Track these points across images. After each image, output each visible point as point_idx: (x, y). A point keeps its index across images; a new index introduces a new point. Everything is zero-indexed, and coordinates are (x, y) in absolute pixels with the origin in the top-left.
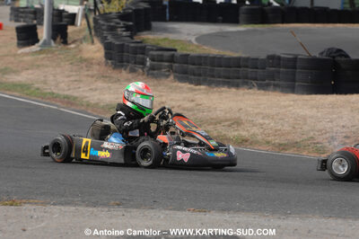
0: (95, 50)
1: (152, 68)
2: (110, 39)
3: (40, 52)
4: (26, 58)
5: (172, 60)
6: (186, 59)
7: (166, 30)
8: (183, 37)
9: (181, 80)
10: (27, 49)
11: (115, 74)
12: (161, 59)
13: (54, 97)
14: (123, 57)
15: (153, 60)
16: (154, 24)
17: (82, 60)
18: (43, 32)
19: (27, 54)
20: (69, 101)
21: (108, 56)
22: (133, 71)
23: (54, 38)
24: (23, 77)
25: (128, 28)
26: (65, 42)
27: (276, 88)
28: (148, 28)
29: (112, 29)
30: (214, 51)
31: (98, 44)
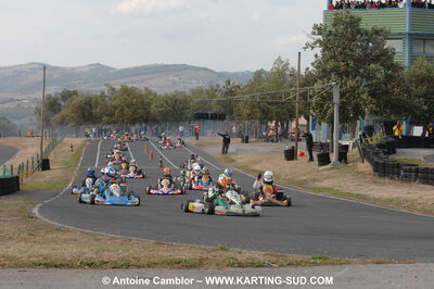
0: (366, 167)
1: (405, 176)
2: (376, 159)
3: (332, 168)
4: (325, 172)
5: (417, 171)
7: (404, 153)
9: (427, 183)
10: (324, 167)
11: (382, 180)
12: (410, 171)
13: (350, 195)
14: (385, 170)
15: (405, 171)
16: (398, 150)
17: (358, 173)
18: (333, 157)
19: (328, 169)
20: (363, 197)
21: (376, 170)
22: (392, 178)
23: (340, 160)
24: (326, 184)
25: (385, 153)
26: (346, 162)
28: (395, 152)
29: (376, 154)
31: (366, 163)
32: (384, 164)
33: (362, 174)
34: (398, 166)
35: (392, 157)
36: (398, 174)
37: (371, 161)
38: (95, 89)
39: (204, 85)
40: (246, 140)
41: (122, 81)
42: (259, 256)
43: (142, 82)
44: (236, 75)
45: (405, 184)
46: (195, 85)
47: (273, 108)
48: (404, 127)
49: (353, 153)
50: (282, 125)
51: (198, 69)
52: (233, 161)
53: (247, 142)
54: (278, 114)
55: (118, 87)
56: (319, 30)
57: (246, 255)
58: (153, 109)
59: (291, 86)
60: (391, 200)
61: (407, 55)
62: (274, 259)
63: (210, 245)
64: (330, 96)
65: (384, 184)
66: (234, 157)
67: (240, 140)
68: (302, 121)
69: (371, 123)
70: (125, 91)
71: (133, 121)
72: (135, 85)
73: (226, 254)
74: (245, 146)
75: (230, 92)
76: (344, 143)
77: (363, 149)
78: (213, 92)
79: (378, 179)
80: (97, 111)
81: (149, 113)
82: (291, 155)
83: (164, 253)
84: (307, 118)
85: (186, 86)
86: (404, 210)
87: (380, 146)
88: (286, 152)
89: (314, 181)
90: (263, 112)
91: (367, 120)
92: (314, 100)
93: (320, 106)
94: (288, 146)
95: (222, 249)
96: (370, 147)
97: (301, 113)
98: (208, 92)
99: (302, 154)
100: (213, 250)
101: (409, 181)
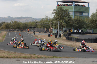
0: (65, 38)
5: (75, 39)
6: (77, 39)
7: (73, 35)
8: (75, 36)
9: (77, 42)
11: (68, 41)
13: (62, 44)
14: (69, 39)
15: (73, 39)
16: (71, 35)
17: (63, 39)
18: (58, 36)
19: (57, 39)
20: (64, 44)
21: (67, 39)
25: (69, 35)
27: (89, 42)
29: (67, 35)
30: (80, 38)
31: (65, 37)
32: (68, 38)
33: (64, 40)
34: (71, 38)
35: (70, 36)
36: (71, 40)
37: (66, 37)
38: (9, 21)
39: (32, 21)
40: (40, 32)
41: (15, 20)
42: (42, 56)
43: (19, 20)
44: (38, 19)
45: (73, 42)
46: (29, 21)
47: (45, 26)
48: (73, 30)
49: (62, 35)
50: (47, 29)
51: (30, 18)
52: (37, 37)
53: (40, 33)
54: (47, 27)
55: (14, 21)
56: (55, 10)
57: (39, 56)
58: (21, 26)
59: (49, 21)
60: (70, 45)
61: (73, 15)
62: (45, 57)
63: (32, 54)
64: (57, 24)
65: (68, 42)
66: (37, 36)
67: (39, 32)
68: (52, 28)
69: (66, 29)
70: (15, 22)
71: (17, 28)
72: (17, 21)
73: (35, 56)
74: (40, 34)
75: (37, 23)
76: (60, 33)
77: (64, 34)
78: (33, 22)
79: (67, 41)
80: (9, 26)
81: (20, 26)
82: (49, 35)
83: (22, 55)
84: (53, 28)
85: (28, 21)
86: (72, 47)
87: (68, 34)
88: (48, 35)
90: (44, 27)
91: (65, 29)
92: (54, 24)
93: (55, 26)
94: (49, 34)
95: (35, 55)
97: (51, 27)
98: (32, 22)
99: (52, 35)
100: (33, 55)
101: (74, 41)
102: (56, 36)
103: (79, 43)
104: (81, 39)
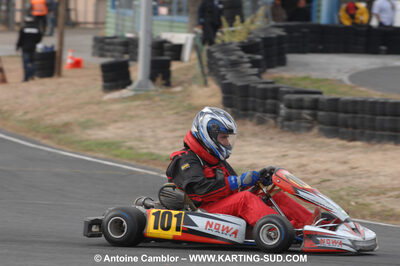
0: (210, 94)
1: (289, 118)
2: (230, 77)
3: (134, 98)
4: (116, 107)
5: (315, 106)
6: (335, 105)
8: (332, 75)
10: (116, 95)
12: (300, 105)
15: (289, 106)
18: (139, 71)
19: (116, 101)
22: (261, 122)
23: (153, 78)
24: (110, 133)
25: (255, 64)
26: (168, 84)
28: (282, 62)
29: (234, 64)
31: (212, 85)
32: (246, 89)
34: (275, 93)
36: (275, 112)
77: (210, 54)
87: (248, 47)
89: (85, 126)
96: (225, 48)
99: (77, 64)
101: (295, 130)
102: (116, 76)
103: (340, 155)
104: (374, 103)
